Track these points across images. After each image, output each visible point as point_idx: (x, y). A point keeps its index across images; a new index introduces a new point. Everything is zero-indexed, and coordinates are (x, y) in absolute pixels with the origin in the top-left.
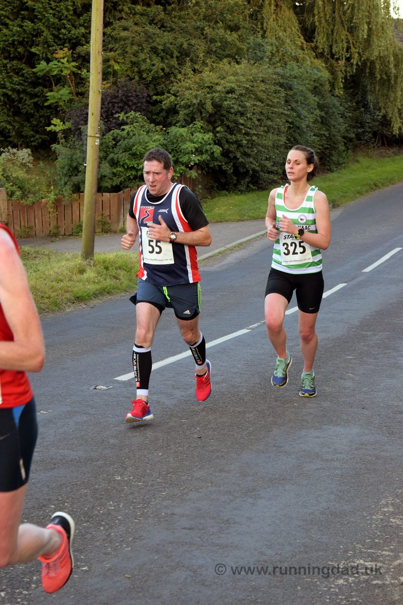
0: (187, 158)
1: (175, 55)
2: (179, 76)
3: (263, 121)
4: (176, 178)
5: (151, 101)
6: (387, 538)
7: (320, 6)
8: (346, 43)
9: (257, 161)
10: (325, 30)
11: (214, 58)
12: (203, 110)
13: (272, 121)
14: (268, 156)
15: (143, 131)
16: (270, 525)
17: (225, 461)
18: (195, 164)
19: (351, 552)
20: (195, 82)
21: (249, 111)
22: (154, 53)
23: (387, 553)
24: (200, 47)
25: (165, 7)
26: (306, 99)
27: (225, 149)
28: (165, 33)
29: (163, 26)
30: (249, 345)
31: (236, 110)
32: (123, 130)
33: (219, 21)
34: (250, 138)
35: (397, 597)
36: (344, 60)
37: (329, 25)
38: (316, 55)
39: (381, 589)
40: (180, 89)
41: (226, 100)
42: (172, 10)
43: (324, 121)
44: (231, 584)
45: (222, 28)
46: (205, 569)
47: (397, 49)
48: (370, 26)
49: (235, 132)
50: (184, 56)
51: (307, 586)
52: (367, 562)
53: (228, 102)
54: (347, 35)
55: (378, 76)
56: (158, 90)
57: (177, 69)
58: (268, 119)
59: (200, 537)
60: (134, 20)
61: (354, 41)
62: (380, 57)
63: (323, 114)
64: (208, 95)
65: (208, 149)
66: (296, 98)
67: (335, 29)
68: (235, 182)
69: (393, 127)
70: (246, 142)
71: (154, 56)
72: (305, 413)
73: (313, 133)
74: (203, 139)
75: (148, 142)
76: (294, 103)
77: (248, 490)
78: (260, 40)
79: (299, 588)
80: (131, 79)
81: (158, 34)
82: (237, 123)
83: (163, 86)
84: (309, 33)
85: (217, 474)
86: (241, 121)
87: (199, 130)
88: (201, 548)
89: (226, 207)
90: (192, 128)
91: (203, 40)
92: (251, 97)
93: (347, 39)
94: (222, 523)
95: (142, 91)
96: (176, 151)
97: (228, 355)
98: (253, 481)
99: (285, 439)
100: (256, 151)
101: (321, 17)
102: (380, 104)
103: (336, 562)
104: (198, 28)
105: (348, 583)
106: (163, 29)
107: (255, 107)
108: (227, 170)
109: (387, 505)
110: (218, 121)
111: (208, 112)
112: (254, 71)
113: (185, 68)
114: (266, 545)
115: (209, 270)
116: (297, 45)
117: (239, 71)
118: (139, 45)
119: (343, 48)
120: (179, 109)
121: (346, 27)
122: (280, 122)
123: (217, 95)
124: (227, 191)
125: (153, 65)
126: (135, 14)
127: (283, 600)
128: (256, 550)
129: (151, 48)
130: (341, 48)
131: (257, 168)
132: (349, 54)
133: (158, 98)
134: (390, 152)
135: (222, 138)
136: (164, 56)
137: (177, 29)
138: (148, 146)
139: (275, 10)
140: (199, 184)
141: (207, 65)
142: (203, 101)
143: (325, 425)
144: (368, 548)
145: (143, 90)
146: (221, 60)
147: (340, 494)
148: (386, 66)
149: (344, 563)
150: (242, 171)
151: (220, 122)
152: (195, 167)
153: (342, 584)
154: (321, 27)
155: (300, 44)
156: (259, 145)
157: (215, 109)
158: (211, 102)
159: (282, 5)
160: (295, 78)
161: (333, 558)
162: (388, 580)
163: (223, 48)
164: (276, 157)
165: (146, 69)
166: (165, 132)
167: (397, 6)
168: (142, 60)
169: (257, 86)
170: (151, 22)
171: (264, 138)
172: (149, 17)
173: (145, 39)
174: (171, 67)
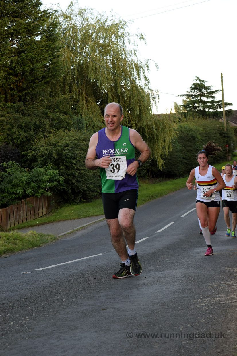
0: (45, 185)
1: (32, 129)
2: (36, 140)
4: (39, 197)
5: (20, 156)
6: (219, 292)
7: (111, 99)
8: (128, 118)
9: (85, 185)
11: (55, 129)
12: (51, 157)
14: (91, 182)
15: (18, 172)
16: (151, 294)
18: (50, 188)
20: (46, 143)
21: (78, 157)
22: (20, 129)
23: (222, 296)
24: (47, 122)
25: (24, 103)
27: (66, 178)
28: (26, 117)
29: (24, 113)
30: (103, 258)
31: (71, 156)
32: (6, 171)
33: (55, 108)
34: (80, 172)
39: (225, 304)
40: (37, 147)
41: (65, 151)
42: (28, 105)
44: (141, 310)
45: (58, 112)
47: (156, 120)
48: (141, 108)
49: (71, 169)
50: (37, 129)
55: (148, 137)
56: (24, 149)
57: (34, 136)
59: (114, 300)
60: (7, 111)
61: (132, 117)
62: (148, 125)
64: (54, 149)
65: (57, 179)
68: (73, 198)
69: (158, 165)
70: (78, 174)
71: (20, 130)
74: (53, 173)
75: (20, 178)
77: (133, 288)
78: (80, 117)
80: (8, 144)
81: (21, 118)
82: (71, 163)
83: (26, 146)
86: (74, 162)
87: (50, 169)
89: (70, 212)
90: (46, 168)
91: (47, 120)
92: (78, 148)
93: (128, 116)
94: (124, 296)
95: (15, 150)
96: (38, 181)
97: (94, 261)
100: (84, 179)
104: (44, 113)
105: (206, 304)
106: (24, 115)
108: (68, 191)
111: (55, 158)
112: (78, 134)
113: (39, 135)
114: (153, 299)
115: (67, 240)
117: (70, 134)
118: (11, 125)
119: (126, 121)
120: (37, 158)
121: (127, 110)
123: (59, 148)
124: (69, 203)
125: (20, 135)
126: (7, 108)
128: (148, 301)
129: (18, 125)
132: (130, 124)
133: (25, 153)
134: (159, 180)
135: (63, 172)
136: (26, 130)
137: (32, 114)
138: (22, 179)
139: (86, 103)
140: (52, 200)
141: (51, 133)
142: (51, 152)
144: (211, 295)
146: (59, 131)
147: (185, 285)
148: (151, 130)
149: (200, 300)
150: (77, 191)
151: (61, 164)
152: (50, 190)
153: (202, 305)
155: (101, 120)
156: (85, 176)
157: (58, 156)
158: (56, 152)
159: (90, 100)
161: (193, 299)
162: (227, 301)
163: (59, 123)
164: (95, 183)
165: (16, 138)
166: (31, 171)
167: (154, 97)
168: (14, 132)
169: (81, 143)
170: (17, 112)
171: (88, 172)
172: (15, 109)
173: (14, 121)
174: (31, 135)
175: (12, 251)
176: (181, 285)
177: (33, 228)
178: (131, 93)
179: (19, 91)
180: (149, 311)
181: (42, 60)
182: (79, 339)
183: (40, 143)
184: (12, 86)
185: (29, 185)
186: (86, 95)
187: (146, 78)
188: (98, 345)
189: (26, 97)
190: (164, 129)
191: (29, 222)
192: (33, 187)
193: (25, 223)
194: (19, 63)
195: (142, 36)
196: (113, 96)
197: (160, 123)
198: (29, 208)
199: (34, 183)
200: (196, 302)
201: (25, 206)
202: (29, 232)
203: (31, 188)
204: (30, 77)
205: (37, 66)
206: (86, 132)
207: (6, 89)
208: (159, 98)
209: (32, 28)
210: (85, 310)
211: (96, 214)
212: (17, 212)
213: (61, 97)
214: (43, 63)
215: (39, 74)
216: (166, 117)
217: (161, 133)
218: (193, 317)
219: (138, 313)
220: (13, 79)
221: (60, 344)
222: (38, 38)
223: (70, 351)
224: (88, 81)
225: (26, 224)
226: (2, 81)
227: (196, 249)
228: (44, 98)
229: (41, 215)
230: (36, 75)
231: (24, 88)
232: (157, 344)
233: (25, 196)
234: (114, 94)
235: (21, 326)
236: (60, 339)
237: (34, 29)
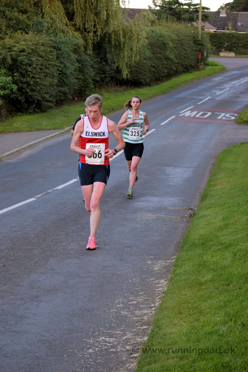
3: (43, 69)
6: (119, 323)
8: (94, 22)
9: (40, 95)
10: (80, 14)
11: (12, 30)
12: (5, 62)
13: (49, 70)
14: (46, 91)
16: (47, 318)
17: (20, 280)
18: (1, 96)
19: (97, 333)
21: (34, 64)
23: (119, 332)
24: (3, 22)
26: (69, 56)
27: (20, 87)
30: (35, 208)
31: (26, 63)
33: (14, 7)
34: (35, 80)
35: (124, 359)
36: (92, 33)
37: (83, 12)
38: (75, 29)
39: (115, 354)
41: (20, 56)
43: (81, 70)
44: (23, 355)
45: (16, 11)
46: (7, 346)
47: (124, 26)
48: (108, 12)
49: (26, 76)
51: (70, 354)
52: (106, 338)
53: (21, 58)
54: (94, 18)
55: (114, 43)
58: (46, 68)
59: (4, 327)
61: (98, 21)
62: (114, 31)
63: (80, 65)
64: (8, 53)
65: (9, 87)
66: (63, 55)
67: (86, 14)
68: (26, 107)
69: (123, 74)
70: (33, 82)
72: (69, 249)
73: (74, 78)
74: (6, 80)
76: (62, 59)
77: (34, 297)
78: (40, 19)
79: (65, 356)
82: (26, 71)
84: (70, 16)
85: (15, 288)
86: (30, 70)
88: (4, 334)
89: (21, 123)
91: (4, 19)
92: (36, 55)
93: (94, 20)
94: (18, 318)
97: (22, 214)
98: (37, 292)
99: (58, 265)
100: (39, 88)
101: (78, 6)
102: (115, 60)
103: (88, 339)
104: (1, 11)
105: (95, 351)
107: (38, 61)
108: (21, 100)
109: (119, 303)
111: (9, 64)
112: (37, 38)
114: (45, 330)
115: (11, 162)
116: (64, 23)
117: (27, 38)
121: (93, 12)
122: (53, 70)
123: (14, 53)
124: (21, 113)
127: (55, 363)
128: (39, 333)
130: (90, 25)
131: (40, 99)
132: (95, 29)
134: (122, 89)
135: (17, 80)
139: (49, 2)
140: (3, 109)
141: (7, 34)
142: (6, 57)
143: (82, 255)
144: (107, 330)
146: (16, 31)
147: (91, 298)
148: (118, 37)
149: (93, 340)
150: (30, 101)
151: (16, 70)
152: (1, 98)
153: (91, 352)
154: (78, 12)
155: (65, 23)
156: (41, 85)
157: (13, 62)
158: (10, 57)
160: (62, 43)
161: (86, 337)
162: (119, 348)
163: (17, 24)
164: (51, 92)
169: (39, 48)
171: (44, 80)
176: (86, 299)
180: (31, 359)
190: (132, 37)
197: (128, 30)
206: (46, 36)
208: (129, 2)
211: (49, 127)
216: (135, 24)
217: (128, 41)
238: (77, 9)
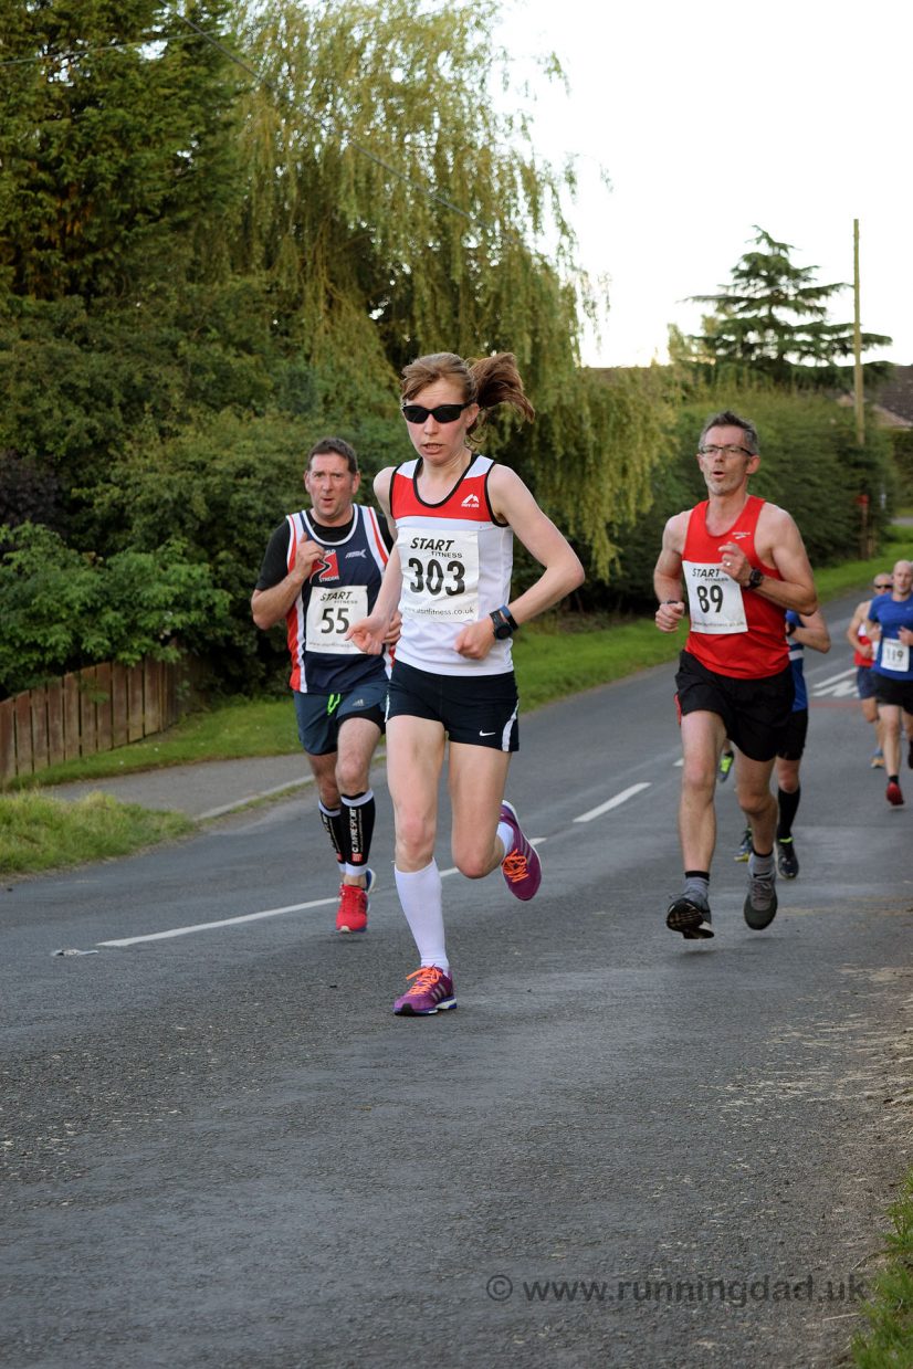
0: (157, 619)
1: (116, 401)
2: (128, 445)
4: (133, 665)
5: (66, 503)
7: (425, 299)
11: (203, 407)
12: (185, 515)
15: (54, 564)
18: (175, 632)
20: (165, 456)
22: (70, 398)
23: (820, 1073)
24: (172, 376)
25: (89, 300)
27: (240, 599)
28: (93, 355)
29: (85, 340)
31: (260, 512)
32: (9, 562)
33: (209, 327)
39: (828, 1105)
40: (132, 472)
41: (237, 491)
42: (103, 307)
45: (213, 341)
47: (597, 391)
48: (537, 340)
50: (136, 405)
53: (242, 495)
55: (560, 451)
56: (83, 479)
57: (121, 431)
59: (405, 1074)
60: (20, 330)
62: (562, 408)
64: (196, 482)
65: (202, 598)
68: (263, 674)
69: (596, 562)
71: (69, 405)
74: (190, 575)
75: (63, 588)
78: (302, 367)
80: (19, 455)
81: (75, 357)
89: (247, 728)
90: (163, 553)
91: (177, 368)
92: (288, 483)
94: (443, 1059)
95: (46, 480)
96: (129, 605)
101: (429, 325)
102: (566, 515)
104: (164, 343)
105: (755, 1103)
106: (85, 346)
108: (245, 647)
110: (219, 539)
111: (198, 519)
112: (293, 429)
113: (141, 426)
114: (554, 1075)
116: (379, 385)
117: (260, 430)
118: (34, 382)
120: (132, 515)
123: (216, 480)
124: (246, 694)
125: (68, 423)
126: (20, 316)
128: (536, 1081)
129: (62, 386)
133: (83, 493)
134: (591, 621)
135: (229, 575)
136: (92, 403)
137: (118, 344)
138: (63, 597)
139: (327, 313)
140: (183, 679)
141: (188, 420)
142: (186, 495)
144: (775, 1071)
145: (48, 476)
146: (217, 409)
147: (679, 1025)
148: (575, 428)
149: (733, 1086)
150: (277, 650)
151: (223, 543)
152: (174, 640)
153: (742, 1104)
154: (429, 345)
155: (384, 381)
157: (213, 513)
158: (203, 495)
159: (344, 301)
160: (382, 448)
161: (707, 1082)
162: (839, 1096)
163: (221, 385)
165: (53, 433)
166: (103, 565)
167: (591, 298)
168: (44, 412)
170: (59, 332)
172: (53, 322)
173: (46, 367)
174: (110, 427)
175: (19, 868)
176: (663, 1028)
177: (104, 782)
178: (502, 281)
179: (70, 254)
180: (536, 1118)
181: (163, 135)
182: (264, 1216)
183: (146, 457)
184: (45, 232)
185: (95, 616)
186: (332, 281)
187: (563, 227)
188: (334, 1243)
189: (95, 278)
190: (629, 422)
191: (91, 758)
192: (110, 627)
193: (74, 763)
194: (76, 146)
195: (557, 62)
196: (433, 290)
197: (609, 402)
198: (92, 706)
199: (116, 609)
200: (719, 1093)
201: (75, 698)
202: (89, 797)
203: (102, 630)
204: (115, 201)
205: (144, 161)
206: (325, 425)
207: (21, 243)
208: (609, 306)
209: (131, 11)
210: (292, 1104)
212: (46, 719)
213: (234, 284)
214: (167, 148)
215: (152, 189)
216: (633, 381)
218: (703, 1150)
219: (491, 1127)
220: (51, 204)
221: (190, 1232)
222: (152, 52)
223: (229, 1260)
224: (337, 228)
225: (78, 768)
226: (7, 213)
227: (726, 889)
228: (166, 285)
229: (136, 734)
230: (141, 195)
231: (90, 243)
232: (563, 1245)
233: (78, 659)
234: (436, 280)
235: (44, 1156)
236: (192, 1213)
237: (137, 14)
238: (427, 334)
